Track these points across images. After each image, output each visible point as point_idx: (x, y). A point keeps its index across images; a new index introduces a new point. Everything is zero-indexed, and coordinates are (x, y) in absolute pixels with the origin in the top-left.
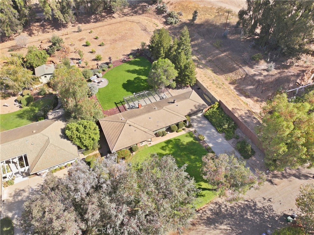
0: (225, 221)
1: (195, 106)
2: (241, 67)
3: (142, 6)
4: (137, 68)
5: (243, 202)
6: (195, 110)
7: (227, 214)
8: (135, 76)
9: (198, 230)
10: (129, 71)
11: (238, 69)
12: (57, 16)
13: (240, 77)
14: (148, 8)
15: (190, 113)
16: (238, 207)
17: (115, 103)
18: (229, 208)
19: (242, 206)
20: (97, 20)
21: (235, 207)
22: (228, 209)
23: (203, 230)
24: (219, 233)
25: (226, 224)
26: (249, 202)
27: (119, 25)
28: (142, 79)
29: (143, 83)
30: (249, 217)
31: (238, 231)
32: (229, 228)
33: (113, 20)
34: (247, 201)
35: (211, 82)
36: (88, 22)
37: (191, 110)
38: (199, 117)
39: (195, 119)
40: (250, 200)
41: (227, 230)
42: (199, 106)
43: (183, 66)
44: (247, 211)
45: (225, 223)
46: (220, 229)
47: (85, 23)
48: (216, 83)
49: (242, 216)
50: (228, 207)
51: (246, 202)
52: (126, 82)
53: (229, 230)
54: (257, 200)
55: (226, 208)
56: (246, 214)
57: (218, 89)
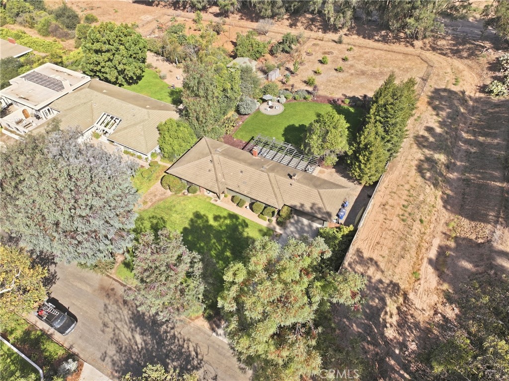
0: (149, 337)
1: (314, 204)
3: (477, 45)
5: (191, 349)
6: (307, 208)
7: (160, 336)
9: (121, 311)
11: (489, 223)
13: (473, 237)
14: (484, 53)
15: (295, 206)
16: (179, 345)
17: (253, 137)
18: (172, 334)
19: (183, 350)
21: (176, 341)
22: (169, 332)
23: (122, 317)
24: (127, 337)
25: (144, 341)
26: (197, 357)
27: (400, 56)
30: (170, 366)
31: (142, 360)
32: (140, 346)
34: (197, 354)
35: (405, 203)
37: (302, 205)
38: (310, 226)
40: (200, 357)
41: (137, 345)
42: (319, 209)
44: (178, 359)
45: (145, 338)
46: (133, 336)
48: (409, 209)
49: (167, 356)
50: (172, 331)
51: (193, 353)
52: (297, 126)
53: (138, 348)
54: (206, 367)
55: (169, 329)
56: (173, 361)
57: (396, 219)
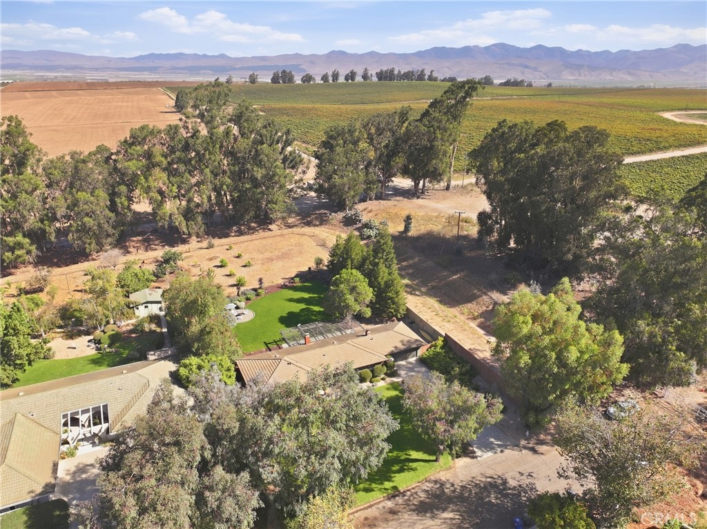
0: (451, 506)
1: (402, 341)
2: (486, 294)
3: (320, 213)
4: (306, 295)
5: (484, 479)
6: (402, 347)
7: (455, 497)
8: (303, 306)
9: (402, 520)
10: (291, 300)
11: (481, 296)
12: (177, 224)
13: (484, 308)
14: (330, 217)
15: (392, 351)
16: (475, 486)
17: (265, 343)
18: (459, 487)
19: (482, 485)
20: (240, 233)
21: (469, 486)
22: (455, 489)
23: (411, 521)
24: (439, 524)
25: (453, 511)
26: (494, 479)
27: (279, 238)
28: (314, 311)
29: (315, 315)
30: (493, 501)
31: (474, 520)
32: (457, 517)
33: (268, 233)
34: (490, 477)
35: (434, 313)
36: (227, 236)
37: (396, 347)
38: (411, 363)
39: (404, 366)
40: (495, 477)
41: (454, 519)
42: (408, 341)
43: (382, 283)
44: (490, 493)
45: (450, 509)
46: (441, 519)
47: (219, 238)
48: (441, 314)
49: (481, 499)
50: (456, 486)
51: (489, 480)
52: (286, 315)
53: (459, 519)
54: (508, 476)
55: (452, 488)
56: (489, 497)
57: (445, 323)
